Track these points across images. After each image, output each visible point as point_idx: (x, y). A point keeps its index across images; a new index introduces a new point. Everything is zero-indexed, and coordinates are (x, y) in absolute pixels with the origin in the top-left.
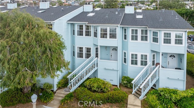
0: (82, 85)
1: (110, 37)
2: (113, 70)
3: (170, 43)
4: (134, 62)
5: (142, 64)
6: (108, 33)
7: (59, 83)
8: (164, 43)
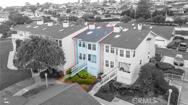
0: (77, 74)
1: (93, 50)
2: (94, 68)
3: (123, 56)
4: (107, 65)
5: (111, 67)
6: (92, 47)
7: (67, 71)
8: (120, 56)
